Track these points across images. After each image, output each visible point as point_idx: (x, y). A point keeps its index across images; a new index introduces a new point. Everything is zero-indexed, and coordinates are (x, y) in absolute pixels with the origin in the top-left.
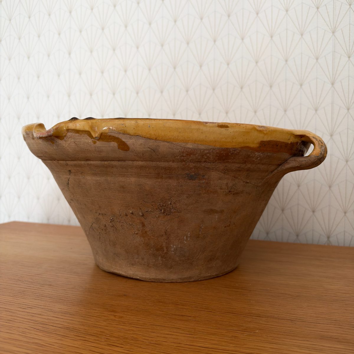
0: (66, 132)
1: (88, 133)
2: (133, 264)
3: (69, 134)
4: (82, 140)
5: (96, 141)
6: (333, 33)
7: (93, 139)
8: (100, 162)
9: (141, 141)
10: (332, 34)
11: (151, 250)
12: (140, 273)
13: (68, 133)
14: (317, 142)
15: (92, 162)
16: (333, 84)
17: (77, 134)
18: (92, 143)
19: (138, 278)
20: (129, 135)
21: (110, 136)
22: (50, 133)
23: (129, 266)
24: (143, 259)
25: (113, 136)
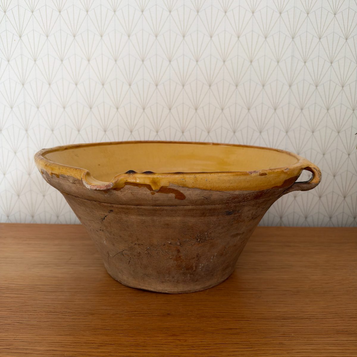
0: (124, 185)
1: (149, 187)
2: (163, 282)
3: (128, 186)
4: (140, 191)
5: (155, 192)
6: (293, 38)
7: (152, 191)
8: (152, 207)
9: (198, 192)
10: (291, 39)
11: (182, 270)
12: (169, 288)
13: (126, 186)
14: (317, 172)
15: (143, 207)
16: (290, 86)
17: (136, 187)
18: (150, 194)
19: (167, 292)
20: (187, 188)
21: (170, 189)
22: (110, 187)
23: (159, 284)
24: (173, 277)
25: (173, 189)
